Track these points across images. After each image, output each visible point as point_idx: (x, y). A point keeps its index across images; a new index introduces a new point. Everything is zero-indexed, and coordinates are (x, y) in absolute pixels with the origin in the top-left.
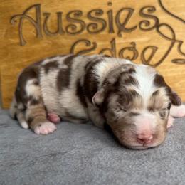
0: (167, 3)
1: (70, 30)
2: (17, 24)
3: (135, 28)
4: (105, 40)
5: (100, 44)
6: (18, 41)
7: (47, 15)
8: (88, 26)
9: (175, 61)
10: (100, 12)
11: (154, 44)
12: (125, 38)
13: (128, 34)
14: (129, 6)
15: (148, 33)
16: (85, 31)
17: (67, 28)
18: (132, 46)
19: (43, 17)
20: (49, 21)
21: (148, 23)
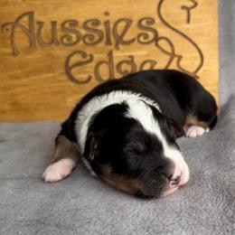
0: (167, 15)
1: (65, 40)
2: (9, 33)
3: (133, 40)
4: (101, 53)
5: (97, 57)
6: (10, 50)
7: (41, 24)
8: (85, 37)
10: (96, 22)
12: (123, 51)
13: (126, 47)
14: (127, 17)
15: (147, 46)
16: (81, 43)
17: (62, 39)
18: (130, 59)
19: (36, 26)
20: (43, 31)
21: (146, 36)
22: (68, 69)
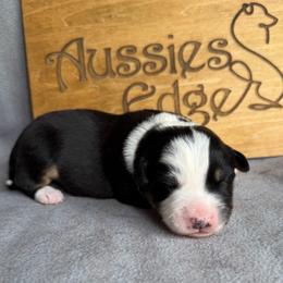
0: (242, 35)
1: (121, 70)
2: (54, 65)
3: (203, 65)
4: (165, 83)
5: (160, 89)
6: (55, 86)
7: (92, 52)
8: (145, 65)
9: (252, 107)
10: (159, 47)
11: (226, 86)
12: (191, 80)
13: (194, 74)
14: (195, 39)
15: (219, 72)
16: (141, 72)
17: (118, 69)
18: (199, 89)
19: (87, 55)
20: (94, 60)
21: (218, 60)
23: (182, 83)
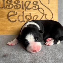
0: (42, 1)
3: (31, 8)
8: (15, 6)
10: (19, 1)
14: (29, 1)
18: (30, 15)
21: (35, 7)
22: (8, 17)
23: (25, 12)
